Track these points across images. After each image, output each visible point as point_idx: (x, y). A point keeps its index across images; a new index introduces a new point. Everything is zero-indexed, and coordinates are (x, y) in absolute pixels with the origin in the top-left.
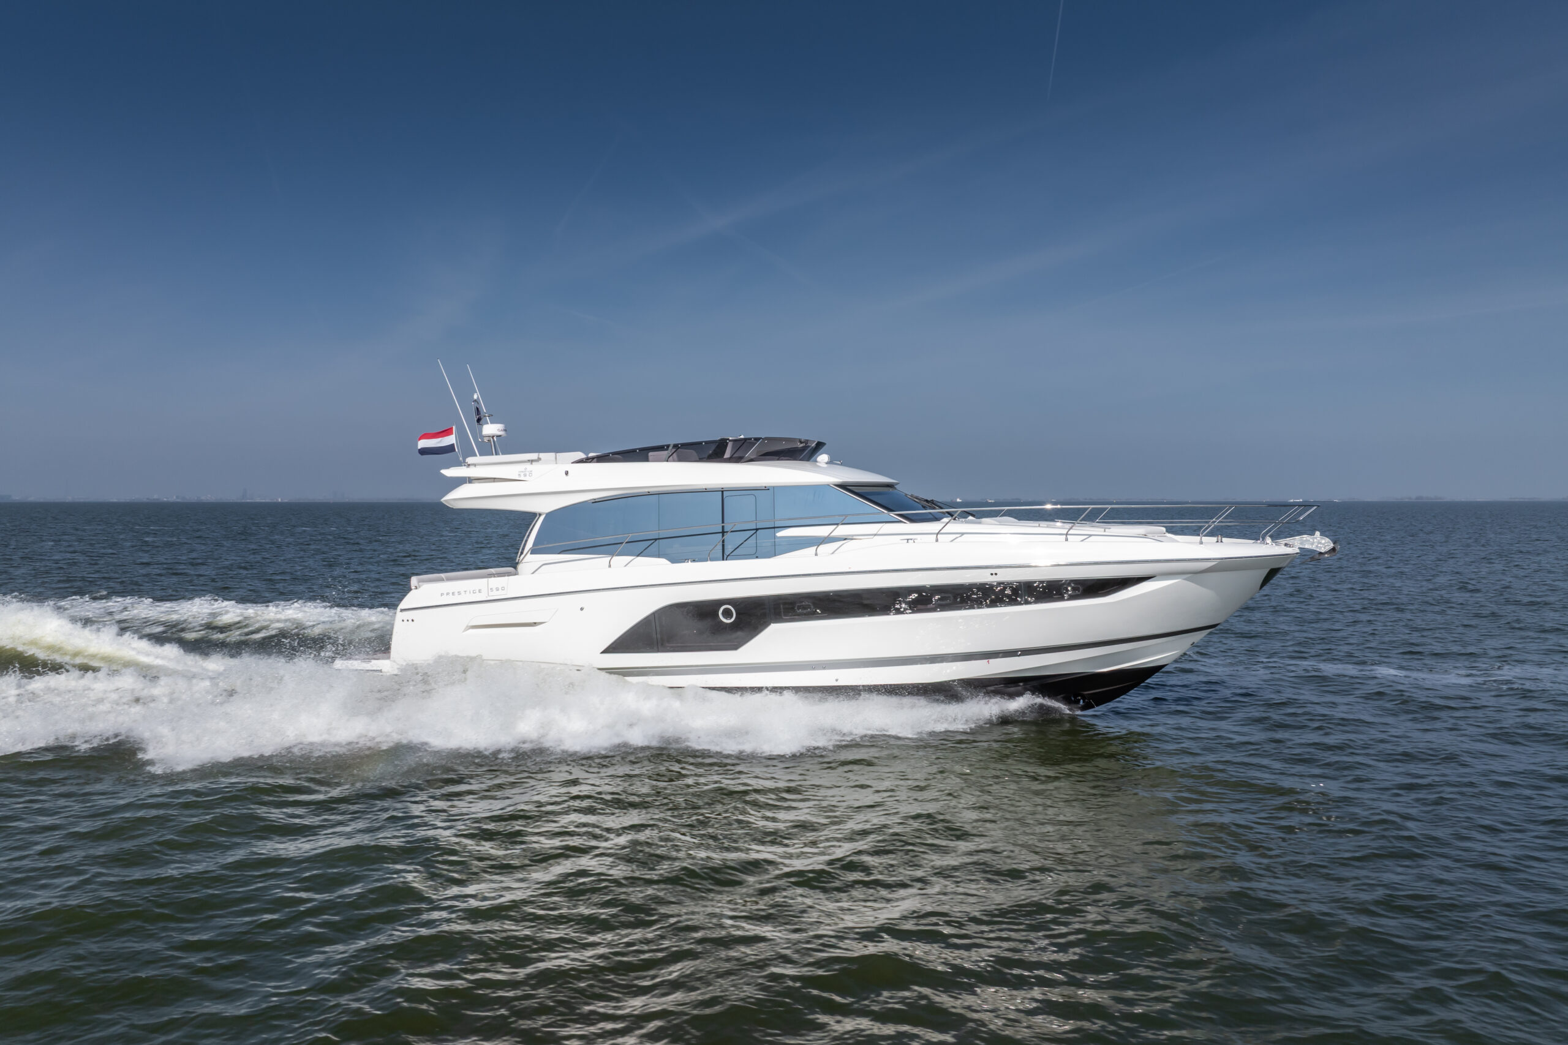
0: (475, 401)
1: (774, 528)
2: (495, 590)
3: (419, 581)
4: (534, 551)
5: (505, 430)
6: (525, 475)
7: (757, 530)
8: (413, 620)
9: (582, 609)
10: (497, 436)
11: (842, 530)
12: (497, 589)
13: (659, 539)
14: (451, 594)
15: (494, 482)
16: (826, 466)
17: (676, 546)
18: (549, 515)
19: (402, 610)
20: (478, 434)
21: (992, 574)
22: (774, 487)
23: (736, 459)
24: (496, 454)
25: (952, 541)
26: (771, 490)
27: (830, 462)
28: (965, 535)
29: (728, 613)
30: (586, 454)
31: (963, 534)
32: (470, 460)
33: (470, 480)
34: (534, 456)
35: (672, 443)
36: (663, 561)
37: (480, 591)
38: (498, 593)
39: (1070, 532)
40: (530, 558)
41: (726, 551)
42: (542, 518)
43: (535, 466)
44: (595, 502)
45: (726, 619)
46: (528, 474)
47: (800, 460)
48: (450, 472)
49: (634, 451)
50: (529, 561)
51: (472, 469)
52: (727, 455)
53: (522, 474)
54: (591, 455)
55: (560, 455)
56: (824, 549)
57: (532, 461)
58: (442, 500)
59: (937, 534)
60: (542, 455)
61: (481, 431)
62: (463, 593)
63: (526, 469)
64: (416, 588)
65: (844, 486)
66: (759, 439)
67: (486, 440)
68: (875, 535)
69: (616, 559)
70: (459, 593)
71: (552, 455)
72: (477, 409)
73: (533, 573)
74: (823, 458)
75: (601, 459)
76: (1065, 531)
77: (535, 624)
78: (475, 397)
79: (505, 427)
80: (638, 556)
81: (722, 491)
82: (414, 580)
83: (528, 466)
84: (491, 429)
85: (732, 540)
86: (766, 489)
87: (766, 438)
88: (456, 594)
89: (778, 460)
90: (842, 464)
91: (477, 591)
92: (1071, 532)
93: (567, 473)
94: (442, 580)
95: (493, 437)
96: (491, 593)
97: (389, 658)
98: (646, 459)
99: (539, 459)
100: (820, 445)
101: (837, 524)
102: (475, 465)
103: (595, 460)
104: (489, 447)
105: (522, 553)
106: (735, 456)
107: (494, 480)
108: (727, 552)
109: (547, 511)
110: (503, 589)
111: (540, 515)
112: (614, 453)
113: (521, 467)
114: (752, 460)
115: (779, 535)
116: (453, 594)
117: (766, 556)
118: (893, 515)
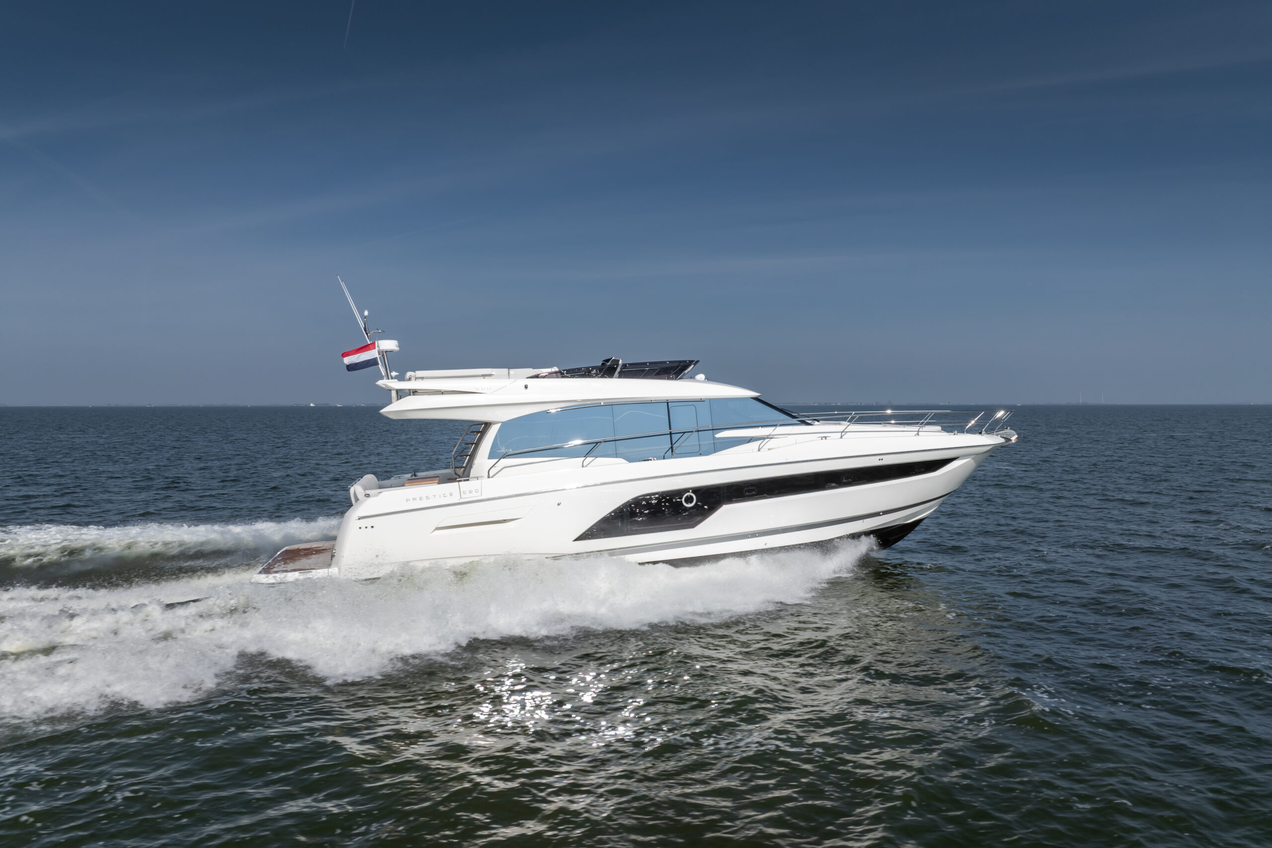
1: (714, 430)
2: (468, 493)
4: (492, 456)
7: (699, 431)
12: (471, 492)
14: (418, 499)
16: (703, 382)
17: (629, 447)
18: (505, 424)
27: (706, 380)
29: (689, 499)
33: (415, 392)
34: (486, 371)
36: (621, 461)
37: (451, 495)
38: (471, 495)
42: (497, 426)
43: (489, 381)
45: (688, 503)
46: (482, 387)
49: (579, 369)
53: (478, 387)
55: (512, 371)
58: (382, 411)
59: (842, 432)
60: (494, 371)
62: (431, 497)
70: (427, 498)
71: (505, 370)
74: (700, 377)
75: (561, 374)
77: (505, 521)
79: (400, 343)
81: (667, 403)
85: (679, 441)
86: (701, 401)
88: (424, 498)
91: (448, 495)
93: (526, 387)
96: (464, 496)
99: (491, 375)
101: (776, 425)
102: (422, 378)
107: (442, 393)
108: (676, 452)
109: (504, 420)
110: (476, 491)
113: (477, 381)
115: (717, 436)
116: (421, 499)
117: (707, 453)
118: (795, 421)
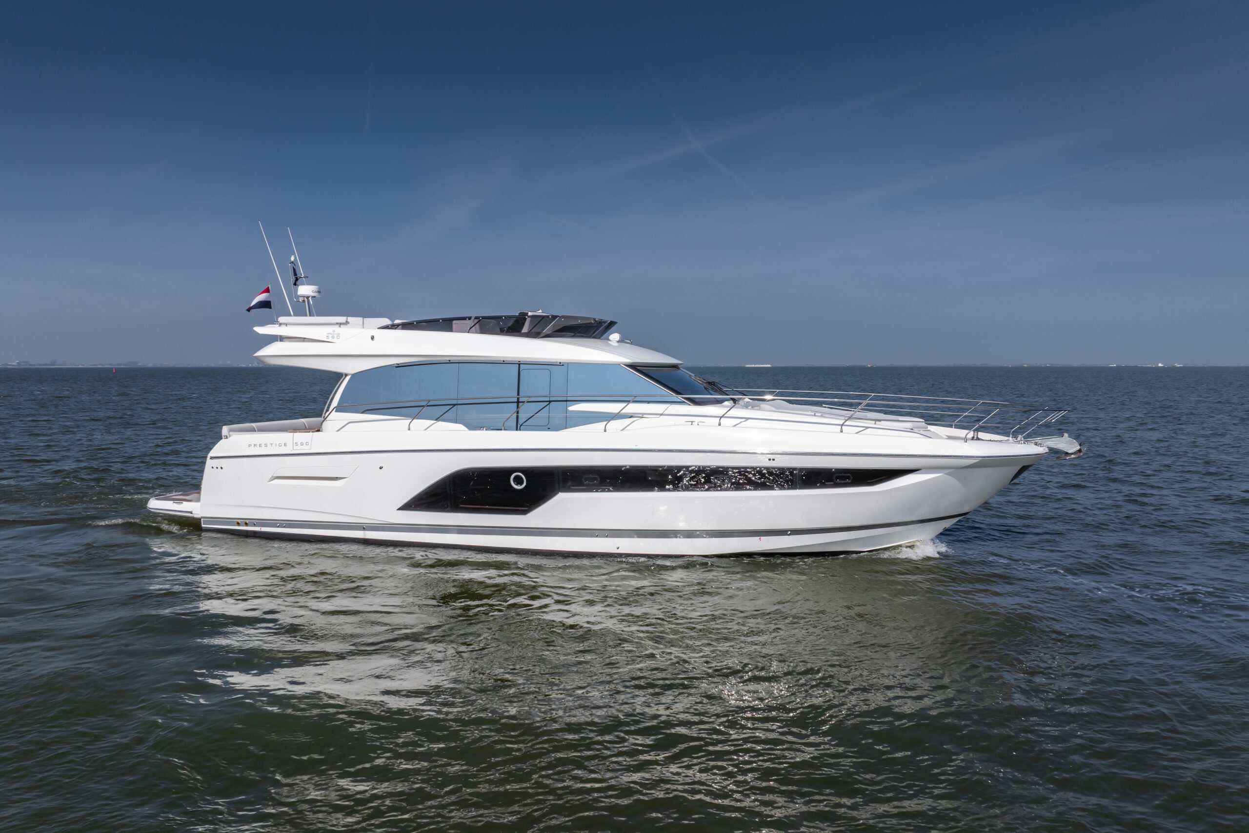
0: (292, 262)
1: (566, 401)
2: (299, 444)
3: (230, 431)
4: (339, 409)
5: (319, 292)
6: (333, 337)
7: (550, 402)
8: (222, 468)
9: (381, 468)
10: (313, 297)
11: (633, 408)
12: (302, 444)
13: (457, 404)
14: (258, 446)
15: (304, 341)
16: (616, 344)
17: (473, 413)
18: (355, 376)
19: (212, 458)
20: (293, 295)
21: (770, 460)
22: (568, 363)
23: (534, 334)
24: (310, 316)
25: (735, 426)
26: (566, 366)
27: (621, 341)
28: (750, 420)
29: (518, 480)
30: (392, 320)
31: (747, 419)
32: (282, 319)
33: (281, 339)
34: (342, 319)
35: (474, 315)
36: (461, 427)
37: (285, 445)
38: (304, 447)
39: (846, 424)
40: (334, 415)
41: (519, 419)
42: (348, 378)
43: (343, 330)
44: (399, 366)
45: (517, 485)
46: (336, 336)
47: (595, 337)
48: (260, 330)
49: (437, 320)
50: (335, 419)
51: (283, 328)
52: (525, 329)
53: (330, 335)
54: (397, 322)
55: (367, 320)
56: (614, 425)
57: (340, 324)
58: (255, 355)
59: (721, 417)
60: (350, 319)
61: (296, 291)
62: (269, 445)
63: (334, 331)
64: (227, 437)
65: (634, 366)
66: (556, 317)
67: (301, 299)
68: (661, 415)
69: (416, 422)
70: (266, 445)
71: (360, 319)
72: (294, 270)
73: (338, 431)
74: (615, 337)
75: (406, 326)
76: (841, 422)
77: (336, 479)
78: (292, 259)
79: (319, 288)
80: (437, 419)
81: (519, 364)
82: (225, 430)
83: (337, 329)
84: (305, 290)
85: (526, 411)
86: (561, 364)
87: (563, 317)
88: (263, 446)
89: (573, 336)
90: (632, 343)
91: (283, 445)
92: (848, 423)
93: (373, 338)
94: (253, 430)
95: (308, 297)
96: (295, 448)
97: (198, 500)
98: (450, 329)
99: (347, 323)
100: (612, 324)
101: (628, 402)
102: (286, 324)
103: (400, 326)
104: (302, 308)
105: (327, 410)
106: (533, 331)
107: (304, 340)
108: (520, 422)
109: (353, 372)
110: (307, 444)
111: (346, 375)
112: (419, 322)
113: (330, 329)
114: (548, 336)
115: (571, 408)
116: (260, 446)
117: (557, 429)
118: (680, 398)
